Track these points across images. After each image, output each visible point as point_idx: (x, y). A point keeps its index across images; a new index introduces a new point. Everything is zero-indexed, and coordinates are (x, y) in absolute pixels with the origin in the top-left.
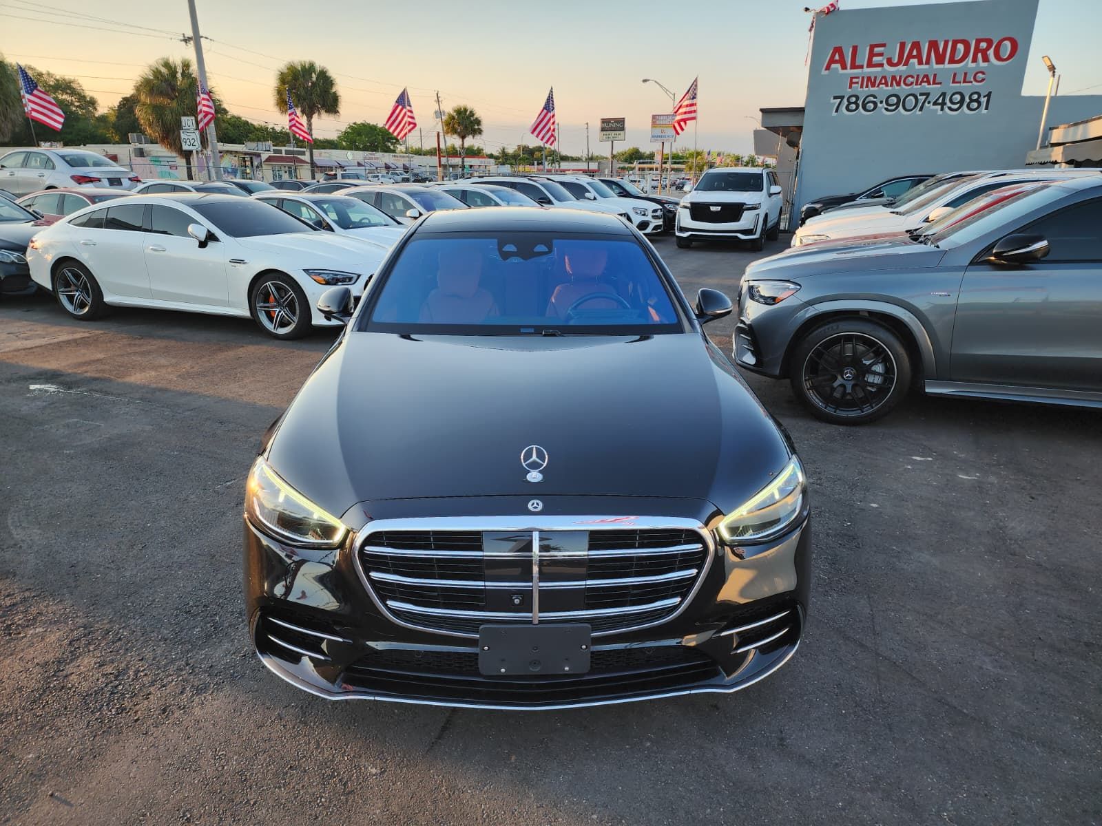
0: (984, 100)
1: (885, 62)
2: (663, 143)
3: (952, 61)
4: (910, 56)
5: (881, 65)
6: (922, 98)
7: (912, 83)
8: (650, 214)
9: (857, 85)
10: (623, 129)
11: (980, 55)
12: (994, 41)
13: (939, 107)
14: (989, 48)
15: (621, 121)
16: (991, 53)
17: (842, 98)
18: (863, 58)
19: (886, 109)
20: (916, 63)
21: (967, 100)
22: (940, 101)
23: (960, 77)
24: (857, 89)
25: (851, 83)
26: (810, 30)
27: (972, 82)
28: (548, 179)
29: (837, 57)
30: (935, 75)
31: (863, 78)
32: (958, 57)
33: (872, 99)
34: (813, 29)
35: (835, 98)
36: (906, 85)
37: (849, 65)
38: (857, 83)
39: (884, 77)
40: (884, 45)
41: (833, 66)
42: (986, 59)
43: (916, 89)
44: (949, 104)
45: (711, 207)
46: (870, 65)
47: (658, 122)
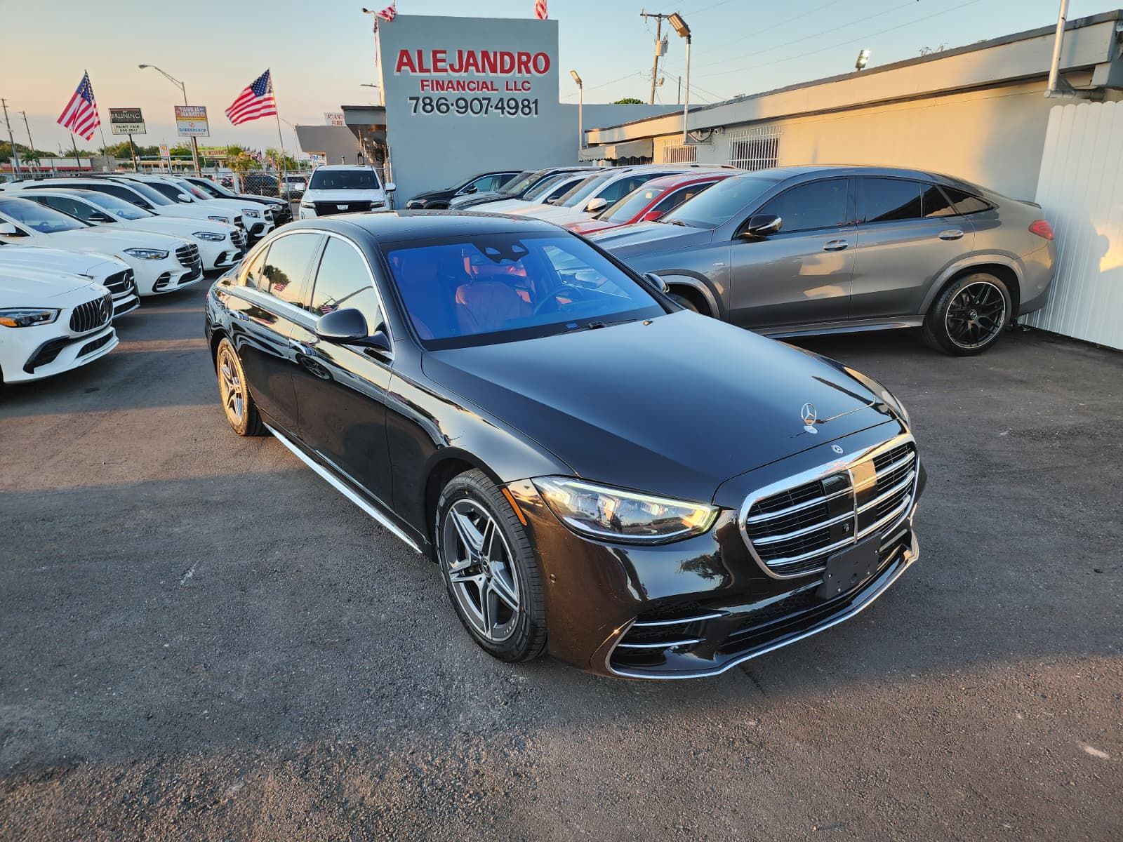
0: (533, 106)
1: (448, 67)
2: (194, 137)
3: (503, 71)
4: (468, 64)
5: (446, 70)
6: (485, 102)
7: (474, 89)
8: (263, 216)
9: (428, 88)
10: (141, 120)
11: (523, 67)
12: (531, 55)
13: (500, 111)
14: (529, 60)
15: (137, 112)
16: (531, 65)
17: (417, 99)
18: (428, 62)
19: (458, 111)
20: (475, 71)
21: (521, 106)
22: (500, 105)
23: (511, 86)
24: (428, 91)
25: (423, 86)
26: (375, 32)
27: (520, 90)
28: (131, 180)
29: (405, 60)
30: (492, 82)
31: (432, 81)
32: (507, 67)
33: (443, 101)
34: (378, 30)
35: (411, 99)
36: (470, 90)
37: (417, 69)
38: (428, 86)
39: (450, 82)
40: (444, 52)
41: (403, 68)
42: (528, 71)
43: (479, 94)
44: (507, 109)
45: (338, 206)
46: (436, 70)
47: (183, 114)
